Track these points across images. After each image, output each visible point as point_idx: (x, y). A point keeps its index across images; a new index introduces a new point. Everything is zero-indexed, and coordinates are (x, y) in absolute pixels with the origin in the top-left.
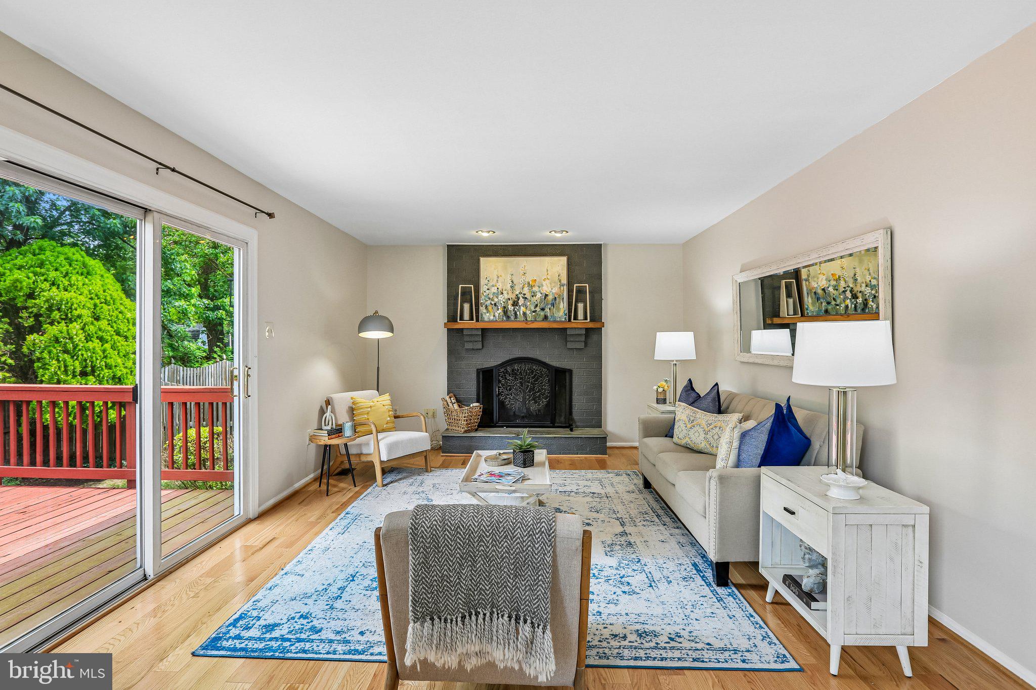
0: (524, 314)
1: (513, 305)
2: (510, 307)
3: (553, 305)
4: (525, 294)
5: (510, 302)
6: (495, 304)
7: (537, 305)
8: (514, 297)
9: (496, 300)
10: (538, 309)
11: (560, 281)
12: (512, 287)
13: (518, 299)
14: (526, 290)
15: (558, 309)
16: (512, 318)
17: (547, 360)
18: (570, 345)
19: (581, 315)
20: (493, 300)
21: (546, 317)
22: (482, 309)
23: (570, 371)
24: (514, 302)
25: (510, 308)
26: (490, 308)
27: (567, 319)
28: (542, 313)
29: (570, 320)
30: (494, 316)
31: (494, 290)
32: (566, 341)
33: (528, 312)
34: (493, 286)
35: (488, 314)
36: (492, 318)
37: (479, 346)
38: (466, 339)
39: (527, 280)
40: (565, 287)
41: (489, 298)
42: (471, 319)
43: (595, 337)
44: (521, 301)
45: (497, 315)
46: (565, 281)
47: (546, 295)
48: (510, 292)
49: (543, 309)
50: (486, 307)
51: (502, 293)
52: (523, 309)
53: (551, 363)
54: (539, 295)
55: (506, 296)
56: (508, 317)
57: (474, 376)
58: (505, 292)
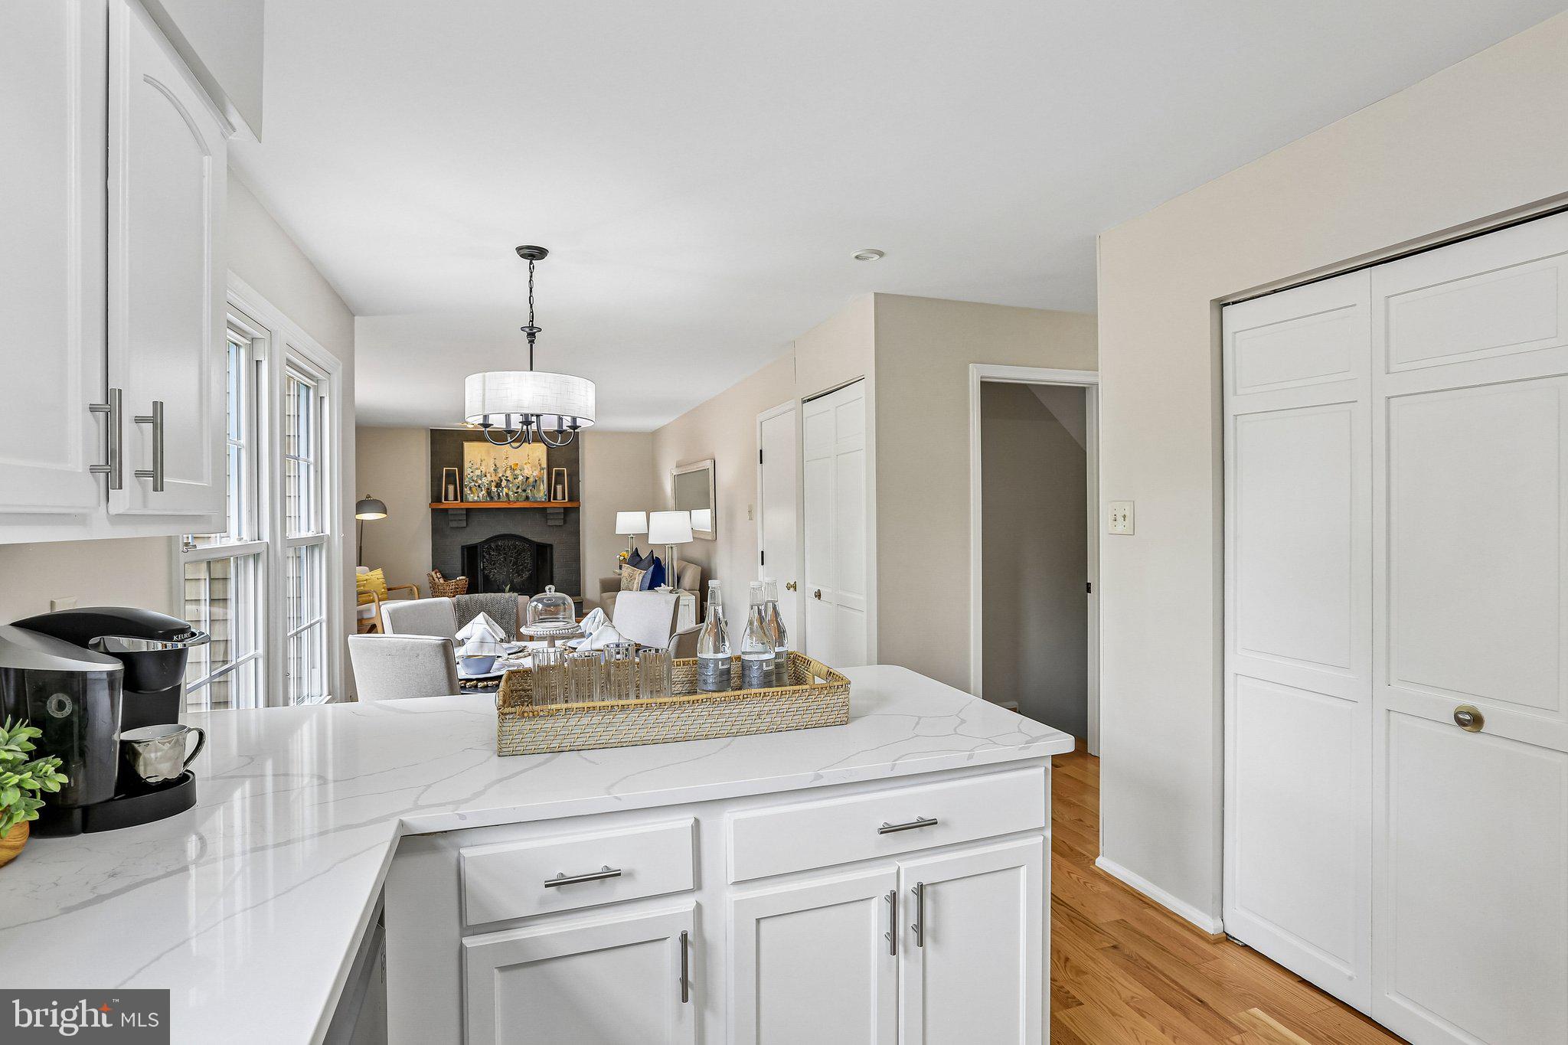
0: (507, 494)
1: (496, 487)
2: (493, 488)
3: (534, 487)
4: (507, 477)
5: (494, 484)
6: (479, 486)
7: (519, 487)
8: (497, 479)
9: (480, 482)
10: (520, 490)
11: (540, 465)
12: (495, 470)
13: (501, 481)
14: (508, 473)
15: (539, 491)
16: (496, 499)
17: (529, 537)
18: (550, 523)
19: (559, 496)
20: (476, 482)
21: (527, 498)
22: (467, 491)
23: (551, 546)
24: (497, 484)
25: (494, 489)
26: (474, 489)
27: (547, 498)
28: (524, 494)
29: (549, 500)
30: (478, 497)
31: (478, 472)
32: (547, 519)
33: (511, 493)
34: (477, 469)
35: (472, 495)
36: (476, 498)
37: (464, 524)
38: (451, 518)
39: (509, 464)
40: (545, 470)
41: (473, 481)
42: (456, 499)
43: (573, 515)
44: (504, 483)
45: (481, 495)
46: (545, 465)
47: (528, 478)
48: (493, 475)
49: (524, 491)
50: (470, 488)
51: (486, 476)
52: (505, 490)
53: (532, 539)
54: (520, 478)
55: (489, 478)
56: (492, 498)
57: (458, 553)
58: (488, 475)
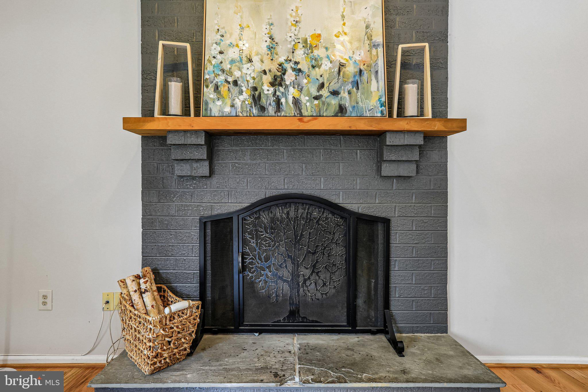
0: (296, 102)
1: (272, 84)
2: (266, 87)
3: (356, 85)
4: (296, 63)
5: (267, 79)
6: (235, 83)
7: (322, 86)
8: (274, 67)
9: (237, 74)
10: (325, 93)
11: (370, 38)
12: (270, 48)
13: (284, 72)
14: (300, 55)
15: (368, 94)
16: (271, 110)
17: (340, 200)
18: (387, 170)
19: (411, 109)
20: (230, 73)
21: (342, 110)
22: (208, 93)
23: (386, 222)
24: (275, 78)
25: (267, 90)
26: (224, 89)
27: (386, 112)
28: (334, 102)
29: (390, 115)
30: (232, 106)
31: (233, 53)
32: (380, 161)
33: (304, 99)
34: (231, 45)
35: (219, 103)
36: (227, 109)
37: (204, 169)
38: (176, 154)
39: (301, 36)
40: (380, 50)
41: (223, 71)
42: (186, 112)
44: (290, 77)
45: (238, 103)
46: (379, 38)
47: (342, 65)
48: (267, 61)
49: (335, 93)
50: (217, 88)
51: (250, 61)
52: (293, 92)
53: (348, 207)
54: (326, 66)
55: (258, 66)
56: (263, 109)
57: (195, 232)
58: (255, 59)
